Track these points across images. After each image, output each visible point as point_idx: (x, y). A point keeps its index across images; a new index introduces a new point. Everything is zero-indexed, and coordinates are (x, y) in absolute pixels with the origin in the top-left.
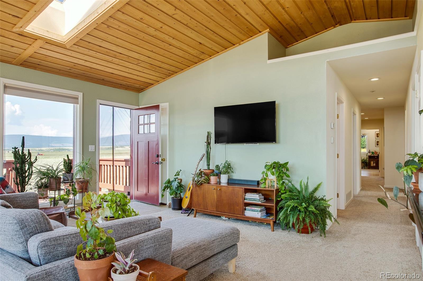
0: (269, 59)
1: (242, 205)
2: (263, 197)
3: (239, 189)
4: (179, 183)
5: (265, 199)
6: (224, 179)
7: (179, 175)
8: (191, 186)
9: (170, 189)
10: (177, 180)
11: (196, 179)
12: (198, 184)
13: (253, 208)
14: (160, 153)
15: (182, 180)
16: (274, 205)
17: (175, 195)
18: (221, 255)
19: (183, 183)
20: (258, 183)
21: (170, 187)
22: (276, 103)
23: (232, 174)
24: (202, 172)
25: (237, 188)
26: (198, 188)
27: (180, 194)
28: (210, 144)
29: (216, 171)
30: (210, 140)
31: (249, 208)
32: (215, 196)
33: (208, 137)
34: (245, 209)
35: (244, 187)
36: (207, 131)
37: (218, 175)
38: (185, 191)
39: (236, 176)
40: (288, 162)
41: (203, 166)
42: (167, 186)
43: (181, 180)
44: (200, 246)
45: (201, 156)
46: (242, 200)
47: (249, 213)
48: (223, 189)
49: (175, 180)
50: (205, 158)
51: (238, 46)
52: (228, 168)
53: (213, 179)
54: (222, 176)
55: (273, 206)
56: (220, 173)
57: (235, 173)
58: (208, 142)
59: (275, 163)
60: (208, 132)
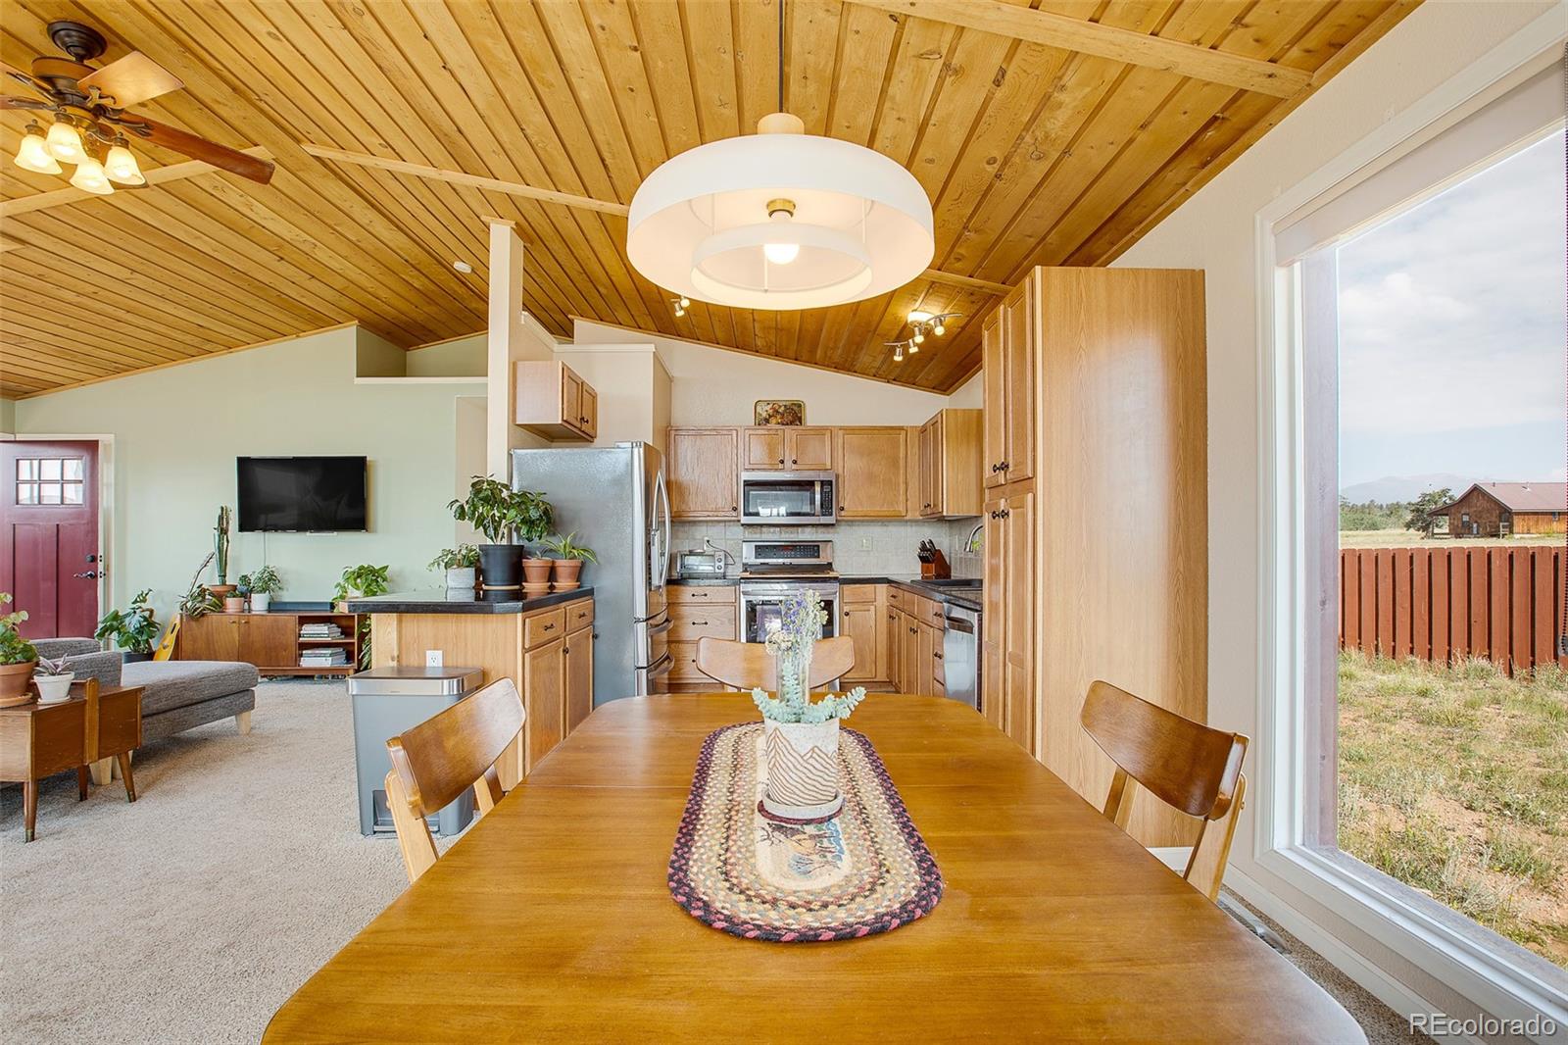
0: (358, 376)
1: (294, 649)
2: (340, 630)
3: (289, 619)
4: (145, 619)
5: (342, 634)
6: (259, 602)
7: (144, 601)
8: (178, 621)
9: (119, 633)
10: (138, 611)
11: (189, 605)
12: (195, 616)
13: (317, 652)
14: (101, 552)
15: (155, 613)
16: (355, 640)
17: (134, 644)
18: (218, 701)
19: (155, 619)
20: (332, 606)
21: (118, 629)
22: (368, 459)
23: (280, 593)
24: (205, 590)
25: (283, 617)
26: (194, 624)
27: (147, 642)
28: (226, 533)
29: (242, 588)
30: (228, 523)
31: (309, 652)
32: (236, 636)
33: (221, 518)
34: (301, 655)
35: (298, 614)
36: (219, 506)
37: (246, 596)
38: (163, 636)
39: (287, 596)
40: (387, 567)
41: (210, 579)
42: (111, 625)
43: (152, 611)
44: (176, 684)
45: (205, 558)
46: (293, 638)
47: (309, 661)
48: (253, 620)
49: (135, 612)
50: (214, 561)
51: (293, 339)
52: (270, 580)
53: (232, 604)
54: (254, 596)
55: (354, 643)
56: (251, 591)
57: (287, 590)
58: (222, 529)
59: (361, 568)
60: (222, 508)
